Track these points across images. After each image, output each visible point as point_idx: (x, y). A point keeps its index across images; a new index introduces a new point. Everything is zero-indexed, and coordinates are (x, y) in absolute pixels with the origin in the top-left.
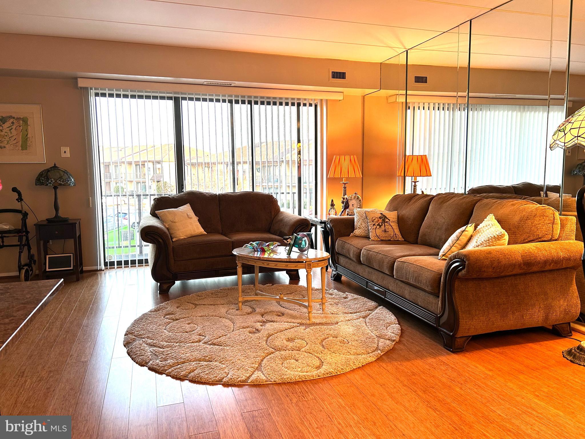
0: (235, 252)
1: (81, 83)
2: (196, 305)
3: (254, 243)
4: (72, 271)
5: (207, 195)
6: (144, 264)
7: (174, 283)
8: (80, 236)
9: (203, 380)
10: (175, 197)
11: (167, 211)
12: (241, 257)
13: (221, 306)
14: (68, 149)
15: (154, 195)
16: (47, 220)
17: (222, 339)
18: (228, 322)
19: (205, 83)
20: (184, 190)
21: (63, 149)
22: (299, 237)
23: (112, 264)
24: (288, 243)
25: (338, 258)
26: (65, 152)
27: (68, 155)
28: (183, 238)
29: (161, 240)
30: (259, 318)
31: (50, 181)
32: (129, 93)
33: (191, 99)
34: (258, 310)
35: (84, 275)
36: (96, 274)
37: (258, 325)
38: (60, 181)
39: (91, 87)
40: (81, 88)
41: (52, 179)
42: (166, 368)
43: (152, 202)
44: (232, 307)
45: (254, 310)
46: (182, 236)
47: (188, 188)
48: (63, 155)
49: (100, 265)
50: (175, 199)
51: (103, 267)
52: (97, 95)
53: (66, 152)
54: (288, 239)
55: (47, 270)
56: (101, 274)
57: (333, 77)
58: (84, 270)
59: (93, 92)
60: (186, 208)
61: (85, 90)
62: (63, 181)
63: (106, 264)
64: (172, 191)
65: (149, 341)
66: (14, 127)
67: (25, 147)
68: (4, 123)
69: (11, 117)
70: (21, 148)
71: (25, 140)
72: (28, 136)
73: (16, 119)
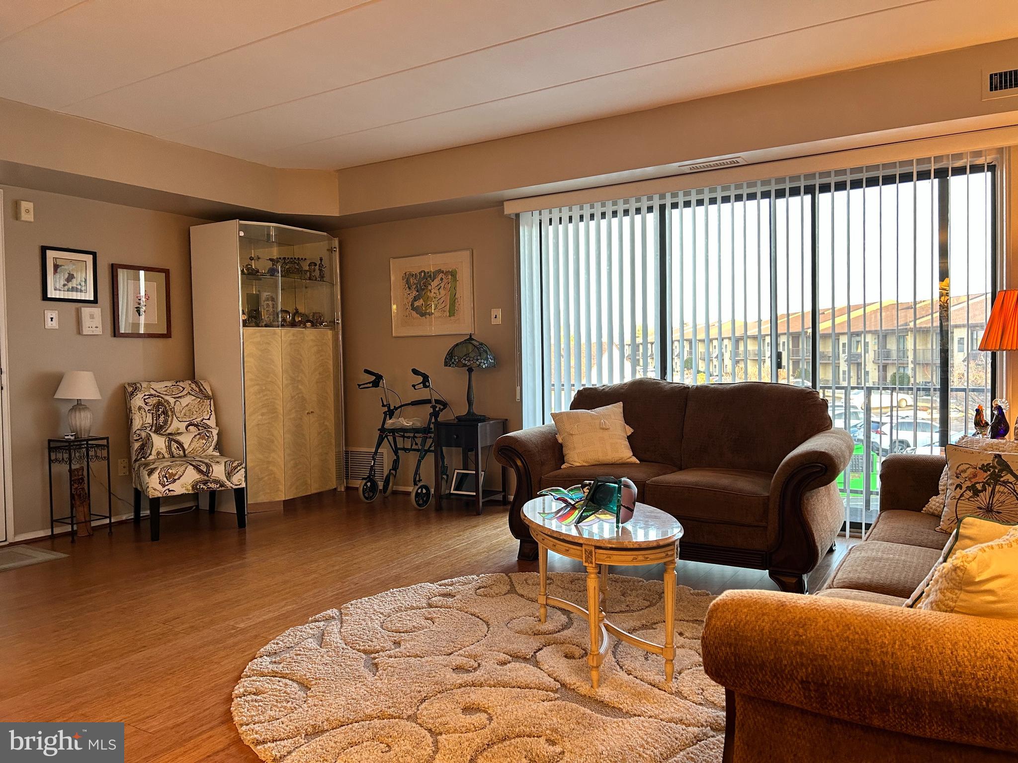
1: (510, 209)
4: (474, 499)
14: (499, 313)
16: (457, 418)
21: (494, 311)
26: (496, 317)
27: (498, 321)
28: (578, 464)
31: (453, 360)
38: (465, 359)
40: (509, 216)
41: (456, 358)
46: (576, 460)
48: (492, 321)
55: (452, 491)
57: (995, 87)
61: (515, 221)
62: (469, 361)
66: (442, 285)
67: (452, 313)
68: (433, 281)
69: (440, 271)
70: (448, 314)
71: (453, 302)
72: (456, 296)
73: (445, 274)
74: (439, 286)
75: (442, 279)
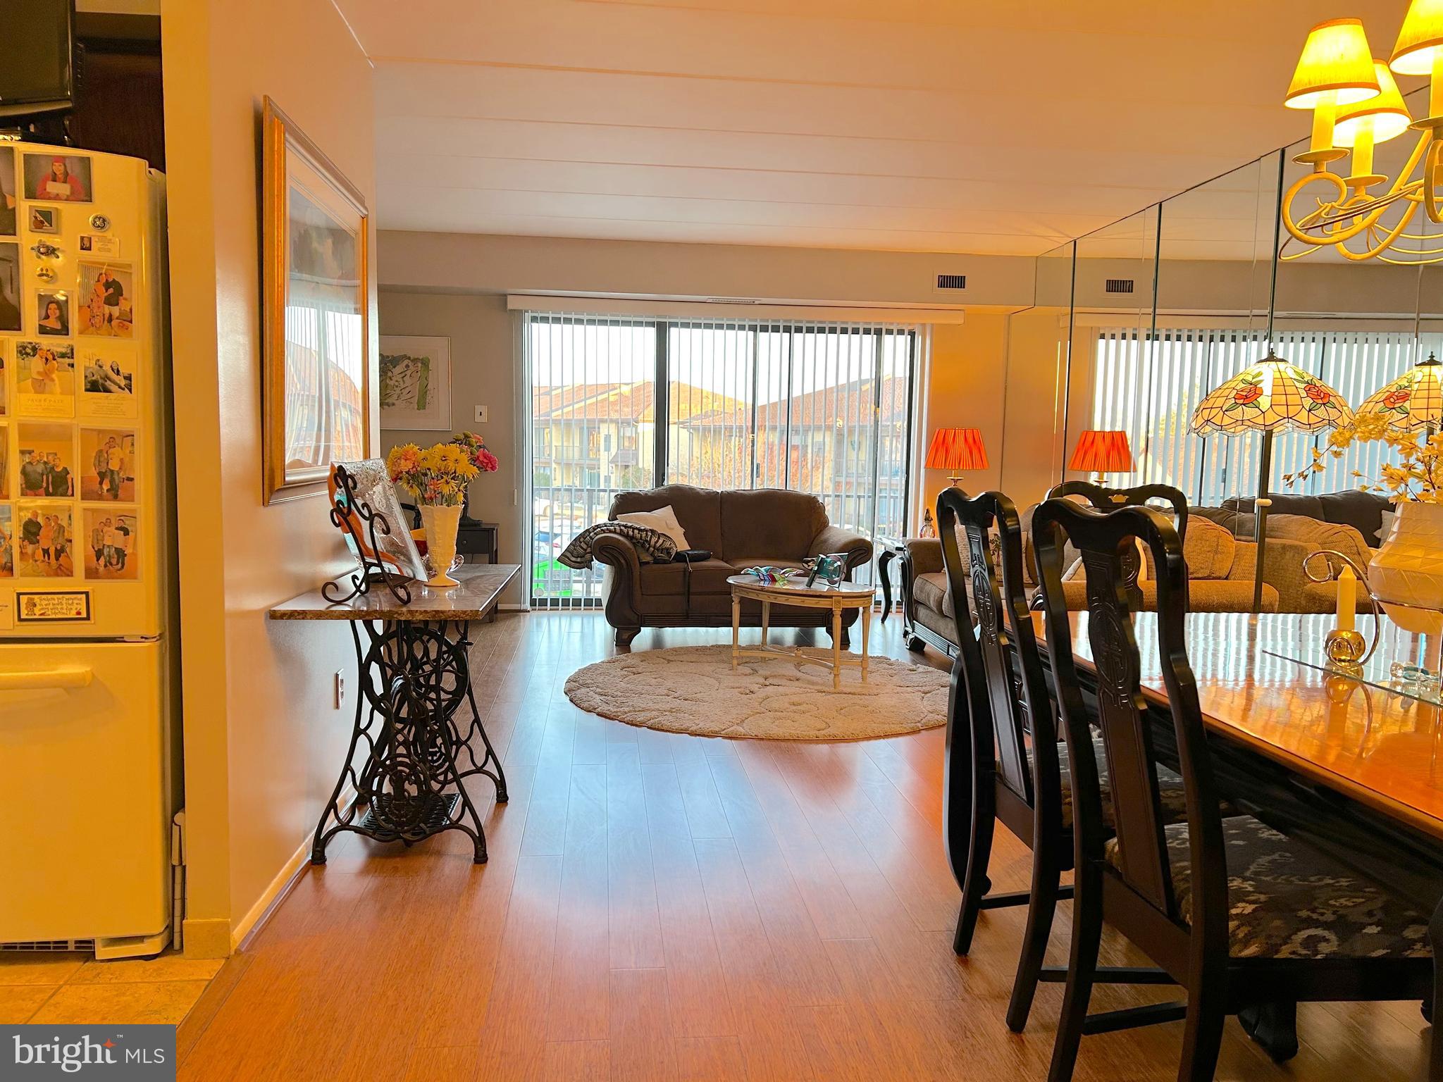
0: (731, 580)
1: (512, 303)
2: (669, 661)
3: (762, 569)
5: (701, 492)
6: (594, 607)
7: (640, 631)
8: (496, 550)
9: (665, 728)
10: (649, 494)
11: (635, 516)
12: (740, 587)
13: (706, 664)
14: (484, 409)
15: (617, 491)
17: (698, 696)
18: (711, 681)
19: (711, 300)
20: (665, 483)
21: (479, 409)
22: (829, 560)
23: (543, 602)
24: (810, 568)
25: (916, 609)
27: (484, 419)
29: (623, 561)
30: (762, 680)
32: (585, 317)
33: (686, 325)
34: (761, 672)
35: (499, 615)
36: (517, 615)
37: (755, 687)
39: (527, 308)
40: (511, 310)
42: (619, 714)
43: (613, 501)
44: (723, 666)
45: (755, 671)
47: (672, 480)
48: (478, 419)
49: (524, 603)
50: (650, 497)
51: (527, 606)
52: (534, 319)
53: (482, 414)
54: (810, 561)
56: (524, 616)
57: (941, 285)
58: (499, 608)
59: (528, 316)
60: (666, 513)
61: (519, 314)
63: (533, 602)
64: (646, 485)
65: (598, 690)
66: (408, 373)
67: (422, 405)
68: (394, 367)
69: (405, 357)
70: (416, 407)
71: (424, 393)
72: (429, 387)
73: (412, 361)
74: (403, 375)
75: (407, 366)
